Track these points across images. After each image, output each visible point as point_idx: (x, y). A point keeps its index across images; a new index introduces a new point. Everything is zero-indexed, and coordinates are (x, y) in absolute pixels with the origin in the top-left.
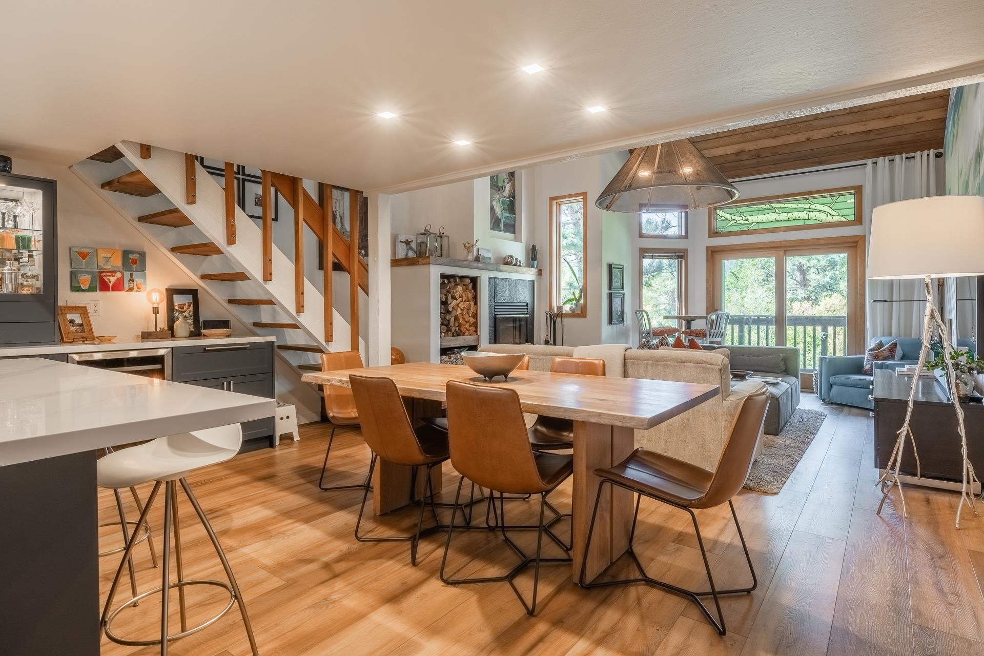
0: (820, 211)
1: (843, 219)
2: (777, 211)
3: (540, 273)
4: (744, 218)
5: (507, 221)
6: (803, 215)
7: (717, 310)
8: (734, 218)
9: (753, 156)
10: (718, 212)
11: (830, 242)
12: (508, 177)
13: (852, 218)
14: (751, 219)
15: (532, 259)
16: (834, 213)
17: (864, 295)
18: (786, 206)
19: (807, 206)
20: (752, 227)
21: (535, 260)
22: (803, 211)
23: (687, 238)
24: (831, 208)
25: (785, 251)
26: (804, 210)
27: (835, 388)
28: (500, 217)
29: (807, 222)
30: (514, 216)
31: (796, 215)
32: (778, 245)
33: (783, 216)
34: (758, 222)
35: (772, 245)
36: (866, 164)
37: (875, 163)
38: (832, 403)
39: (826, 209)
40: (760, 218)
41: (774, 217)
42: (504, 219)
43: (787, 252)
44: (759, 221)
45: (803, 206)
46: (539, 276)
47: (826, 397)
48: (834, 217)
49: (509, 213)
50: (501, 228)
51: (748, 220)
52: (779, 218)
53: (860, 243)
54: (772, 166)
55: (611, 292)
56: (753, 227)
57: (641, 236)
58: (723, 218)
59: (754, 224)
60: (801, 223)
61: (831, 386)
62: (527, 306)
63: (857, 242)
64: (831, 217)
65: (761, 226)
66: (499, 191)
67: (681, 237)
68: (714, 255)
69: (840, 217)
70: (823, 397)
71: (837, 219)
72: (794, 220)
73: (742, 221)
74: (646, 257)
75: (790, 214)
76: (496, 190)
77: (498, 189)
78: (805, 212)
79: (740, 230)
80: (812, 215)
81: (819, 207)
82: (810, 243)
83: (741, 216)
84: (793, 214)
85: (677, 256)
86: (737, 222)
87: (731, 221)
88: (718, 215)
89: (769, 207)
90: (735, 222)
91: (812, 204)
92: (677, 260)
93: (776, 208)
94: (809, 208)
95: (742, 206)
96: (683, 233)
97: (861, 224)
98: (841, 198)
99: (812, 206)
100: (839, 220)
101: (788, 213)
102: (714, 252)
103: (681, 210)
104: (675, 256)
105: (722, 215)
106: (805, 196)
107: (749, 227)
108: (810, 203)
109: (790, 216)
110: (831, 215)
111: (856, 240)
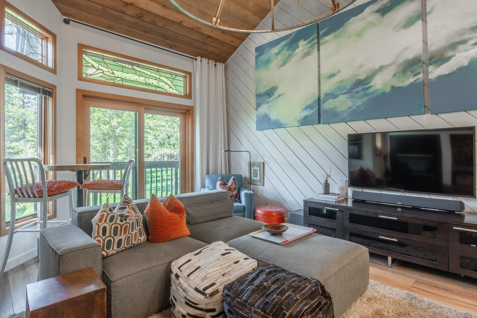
0: (166, 83)
1: (179, 93)
2: (138, 73)
4: (111, 71)
6: (155, 82)
8: (100, 67)
9: (137, 14)
13: (183, 94)
14: (117, 74)
16: (173, 87)
18: (144, 71)
19: (158, 77)
22: (155, 80)
23: (56, 73)
24: (172, 83)
25: (145, 108)
29: (158, 89)
31: (151, 81)
33: (142, 79)
34: (122, 79)
36: (197, 60)
37: (201, 60)
39: (169, 82)
40: (124, 75)
41: (134, 77)
45: (155, 75)
48: (173, 90)
51: (113, 74)
52: (138, 80)
54: (142, 33)
56: (118, 81)
58: (89, 64)
59: (119, 79)
60: (154, 89)
63: (188, 111)
65: (125, 83)
67: (49, 69)
68: (84, 99)
69: (176, 91)
71: (174, 92)
72: (149, 84)
73: (108, 73)
75: (147, 79)
78: (157, 81)
79: (107, 81)
80: (161, 84)
81: (165, 80)
83: (108, 68)
84: (148, 80)
85: (46, 91)
86: (104, 73)
87: (98, 70)
88: (85, 59)
89: (131, 67)
90: (102, 73)
91: (161, 76)
92: (43, 96)
93: (137, 71)
94: (159, 79)
95: (109, 59)
96: (50, 65)
97: (191, 99)
98: (177, 78)
99: (161, 78)
100: (176, 93)
101: (145, 78)
102: (84, 96)
103: (47, 38)
104: (43, 90)
105: (88, 61)
106: (157, 68)
107: (115, 81)
108: (160, 75)
109: (147, 80)
110: (172, 88)
111: (188, 109)
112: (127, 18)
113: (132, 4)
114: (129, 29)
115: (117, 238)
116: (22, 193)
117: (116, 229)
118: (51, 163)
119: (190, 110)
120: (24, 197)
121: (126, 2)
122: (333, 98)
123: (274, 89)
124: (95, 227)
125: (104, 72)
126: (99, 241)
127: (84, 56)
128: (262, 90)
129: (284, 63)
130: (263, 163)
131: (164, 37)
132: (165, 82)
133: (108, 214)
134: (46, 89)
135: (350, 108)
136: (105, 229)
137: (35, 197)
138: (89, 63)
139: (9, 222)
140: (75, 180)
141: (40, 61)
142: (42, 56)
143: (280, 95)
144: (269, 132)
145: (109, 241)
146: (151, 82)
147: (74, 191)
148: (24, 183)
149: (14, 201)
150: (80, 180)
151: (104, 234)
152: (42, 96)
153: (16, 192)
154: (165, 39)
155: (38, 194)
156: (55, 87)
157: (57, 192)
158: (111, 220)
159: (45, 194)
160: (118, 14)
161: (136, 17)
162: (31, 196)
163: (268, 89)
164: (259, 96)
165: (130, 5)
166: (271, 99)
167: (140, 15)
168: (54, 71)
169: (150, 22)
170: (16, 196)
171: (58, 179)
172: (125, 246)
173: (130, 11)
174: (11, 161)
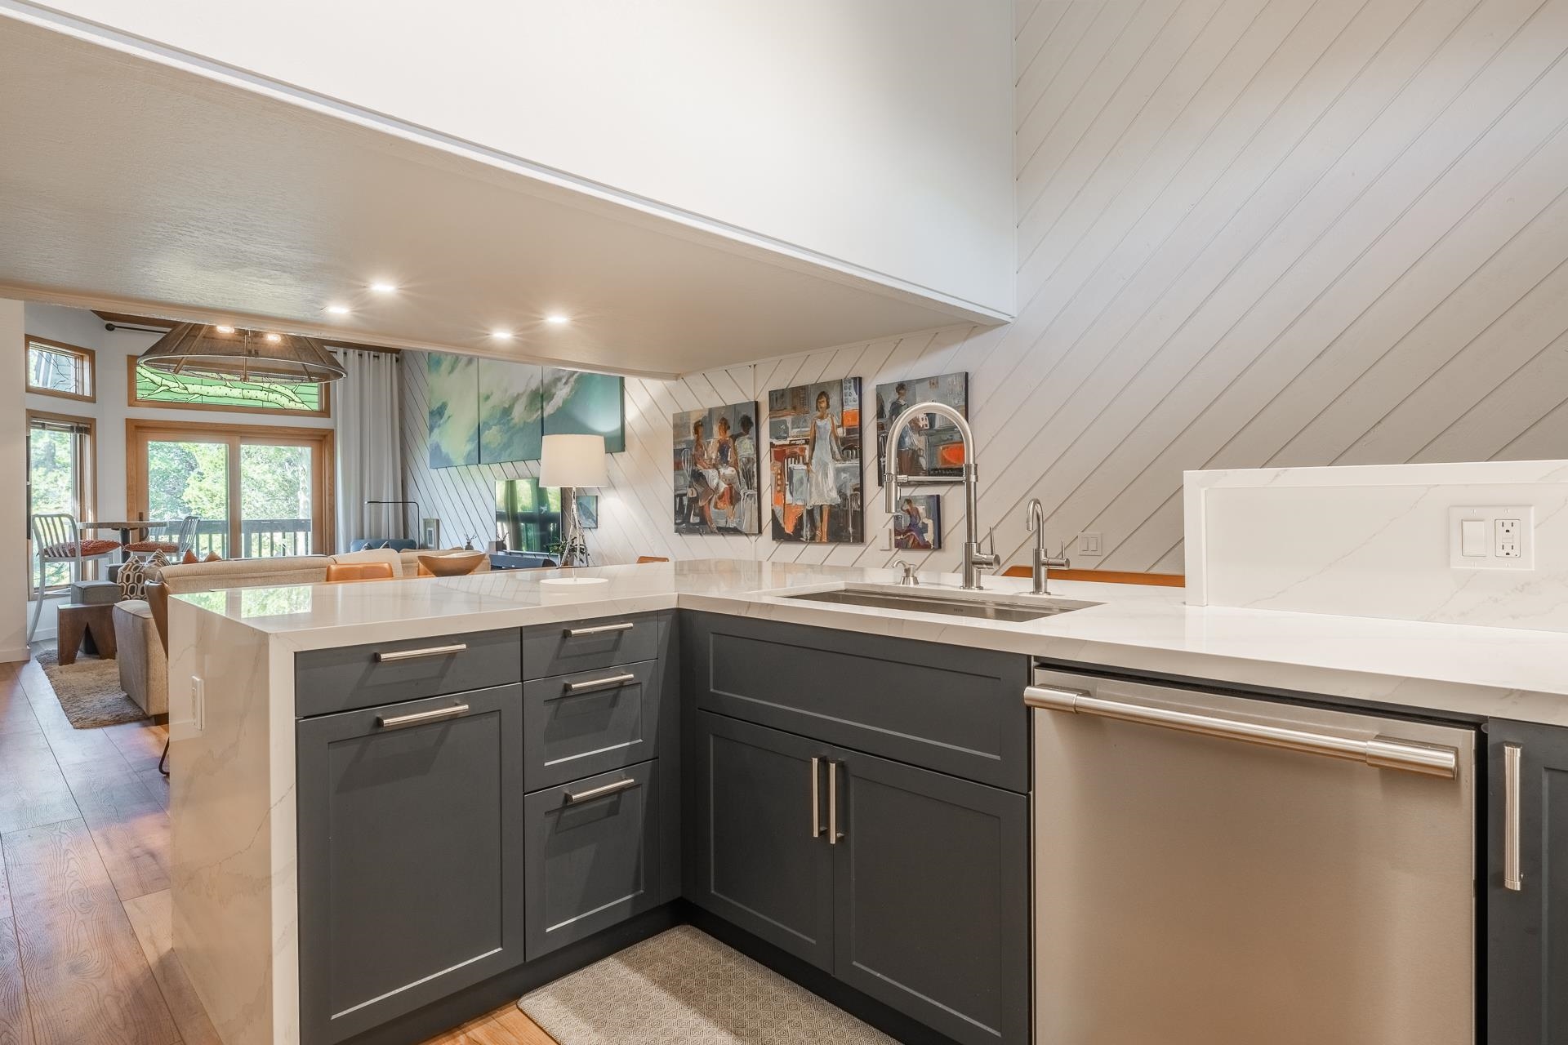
0: (282, 394)
1: (306, 408)
2: (228, 384)
4: (181, 385)
6: (261, 395)
7: (141, 515)
8: (165, 382)
11: (297, 432)
13: (315, 407)
14: (191, 388)
16: (297, 399)
17: (333, 494)
20: (192, 400)
23: (95, 402)
24: (294, 393)
25: (241, 437)
26: (262, 389)
29: (266, 404)
31: (253, 394)
32: (236, 428)
33: (236, 392)
34: (201, 395)
35: (228, 429)
39: (289, 393)
40: (204, 390)
41: (223, 390)
43: (239, 439)
44: (203, 394)
45: (262, 384)
48: (296, 404)
51: (186, 389)
52: (230, 394)
53: (329, 438)
56: (194, 400)
57: (28, 390)
58: (147, 380)
59: (196, 396)
60: (259, 404)
63: (325, 436)
64: (294, 403)
65: (206, 401)
67: (83, 398)
68: (138, 432)
69: (304, 406)
71: (299, 406)
72: (250, 399)
73: (178, 389)
74: (35, 426)
75: (245, 391)
78: (264, 392)
79: (176, 401)
80: (272, 396)
82: (275, 432)
83: (176, 382)
84: (248, 392)
85: (81, 428)
86: (171, 390)
87: (160, 387)
88: (138, 373)
89: (217, 376)
90: (168, 390)
92: (78, 435)
93: (227, 380)
94: (269, 388)
96: (87, 393)
97: (329, 416)
98: (304, 384)
99: (273, 387)
100: (303, 409)
101: (242, 389)
102: (137, 427)
103: (82, 356)
104: (77, 428)
105: (145, 376)
107: (190, 399)
109: (245, 393)
110: (293, 400)
111: (324, 434)
115: (140, 586)
116: (53, 553)
117: (139, 577)
118: (90, 519)
119: (327, 435)
120: (55, 556)
122: (489, 430)
123: (443, 407)
124: (119, 575)
125: (170, 388)
126: (123, 587)
127: (139, 369)
128: (436, 405)
129: (453, 369)
130: (438, 521)
132: (279, 392)
133: (133, 565)
134: (81, 425)
135: (499, 444)
136: (128, 576)
137: (67, 556)
138: (146, 378)
139: (38, 588)
140: (120, 541)
141: (73, 391)
142: (76, 381)
143: (449, 417)
144: (443, 471)
145: (133, 588)
147: (117, 553)
148: (55, 542)
149: (43, 561)
150: (125, 540)
151: (128, 579)
152: (76, 436)
153: (46, 551)
155: (70, 553)
156: (95, 420)
157: (92, 552)
158: (135, 569)
159: (78, 553)
162: (63, 555)
163: (439, 405)
164: (432, 413)
166: (442, 421)
168: (92, 400)
170: (46, 556)
171: (100, 538)
174: (40, 516)
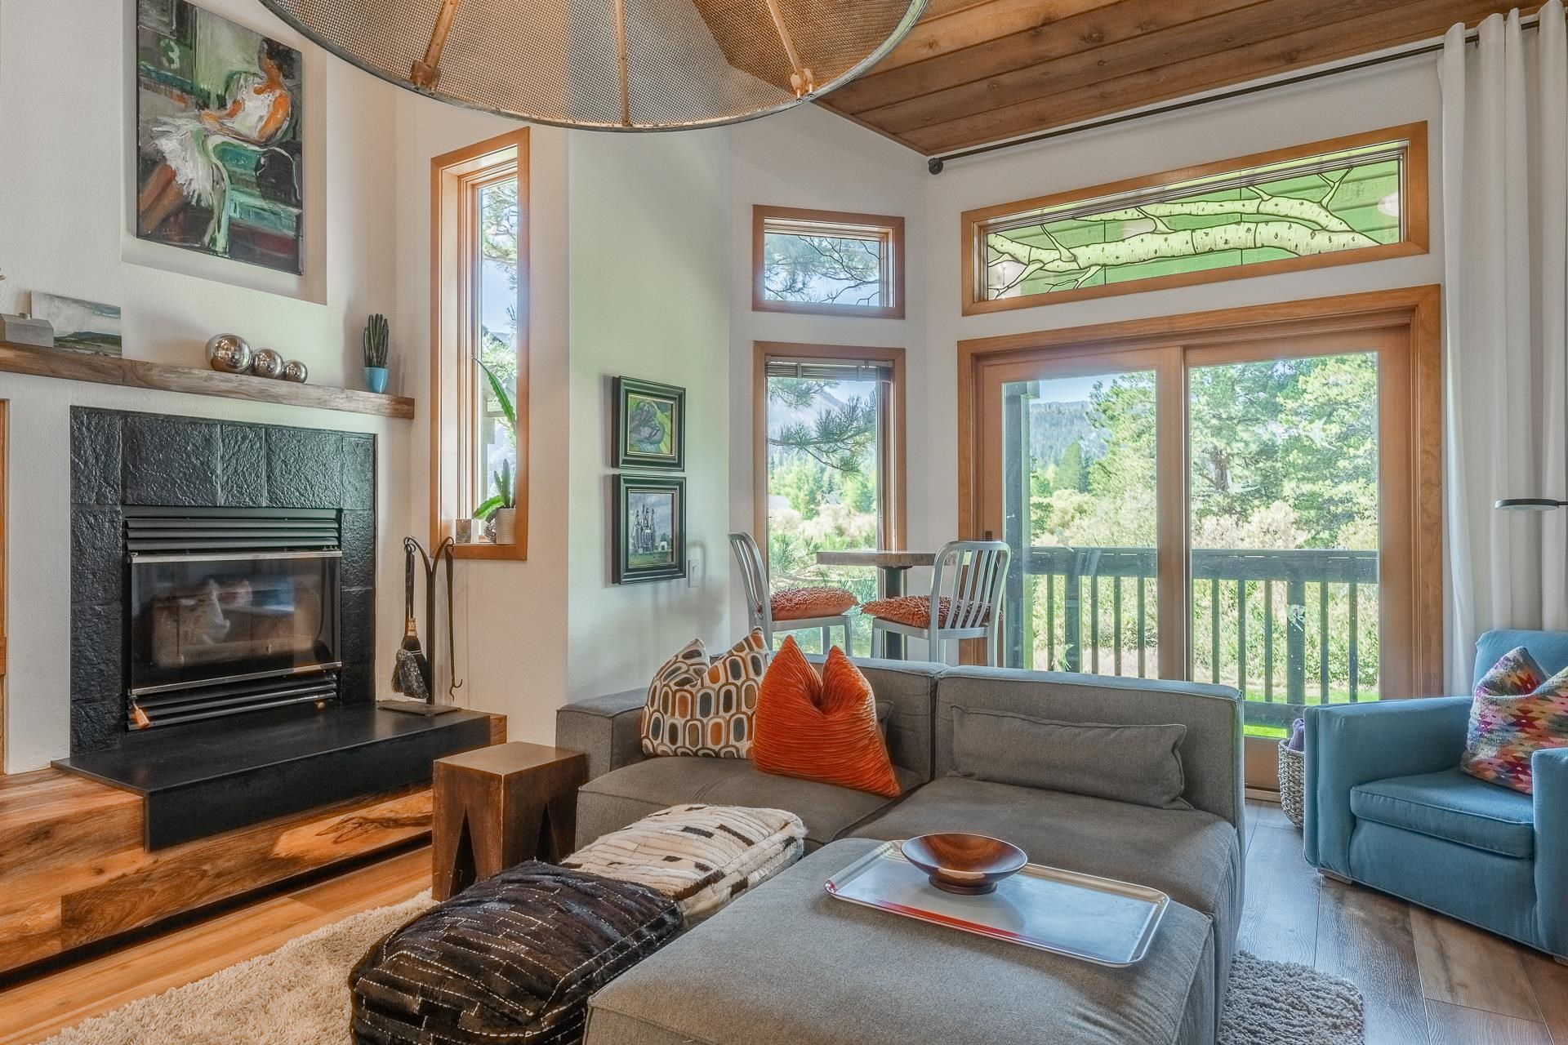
0: (1292, 220)
1: (1362, 242)
3: (403, 409)
4: (1066, 253)
5: (252, 222)
6: (1237, 234)
7: (988, 536)
8: (1036, 254)
9: (1084, 39)
10: (992, 239)
11: (1325, 312)
12: (255, 69)
13: (1391, 237)
14: (1086, 255)
15: (369, 363)
16: (1334, 224)
17: (1437, 484)
18: (1186, 209)
19: (1251, 207)
20: (1085, 281)
21: (381, 364)
22: (1238, 223)
23: (903, 317)
24: (1326, 209)
25: (1185, 348)
26: (1240, 219)
27: (1366, 830)
28: (209, 199)
29: (1251, 258)
30: (295, 211)
31: (1216, 236)
32: (1164, 328)
33: (1178, 242)
34: (1104, 265)
35: (1147, 330)
36: (1441, 47)
37: (1473, 40)
38: (1357, 886)
39: (1311, 211)
40: (1111, 251)
41: (1150, 244)
42: (229, 213)
43: (1192, 355)
44: (1107, 262)
45: (1237, 206)
46: (400, 423)
47: (1337, 862)
48: (1334, 237)
49: (264, 196)
50: (213, 241)
51: (1075, 259)
52: (1165, 250)
53: (1423, 313)
54: (1143, 80)
55: (617, 472)
56: (1091, 279)
57: (758, 305)
58: (1006, 257)
59: (1094, 269)
60: (1232, 260)
61: (1353, 822)
62: (338, 519)
63: (1412, 310)
64: (1326, 235)
65: (1114, 277)
66: (204, 105)
67: (885, 314)
68: (980, 365)
69: (1352, 235)
70: (1321, 859)
71: (1344, 241)
72: (1211, 251)
73: (1059, 263)
74: (780, 371)
75: (1199, 234)
76: (181, 99)
77: (192, 99)
78: (1244, 227)
79: (1055, 289)
80: (1266, 233)
83: (1057, 249)
84: (1207, 234)
85: (875, 369)
86: (1046, 267)
87: (1028, 266)
88: (993, 247)
89: (1137, 215)
90: (1041, 269)
91: (1266, 197)
93: (1158, 217)
94: (1258, 213)
95: (1058, 217)
96: (893, 301)
97: (1424, 249)
98: (1357, 173)
99: (1268, 207)
100: (1352, 245)
101: (1193, 230)
104: (865, 368)
105: (1002, 249)
106: (1244, 173)
107: (1080, 280)
108: (1261, 197)
109: (1199, 240)
110: (1324, 229)
111: (1408, 302)
112: (1064, 67)
113: (1048, 22)
114: (1095, 91)
119: (1417, 306)
121: (1030, 26)
125: (1045, 264)
131: (1228, 43)
132: (1286, 216)
134: (873, 364)
138: (1004, 254)
146: (1218, 239)
154: (1243, 46)
156: (901, 352)
160: (1035, 72)
161: (1087, 46)
165: (1046, 28)
167: (1094, 35)
168: (900, 312)
169: (1139, 32)
172: (687, 745)
173: (1057, 44)
